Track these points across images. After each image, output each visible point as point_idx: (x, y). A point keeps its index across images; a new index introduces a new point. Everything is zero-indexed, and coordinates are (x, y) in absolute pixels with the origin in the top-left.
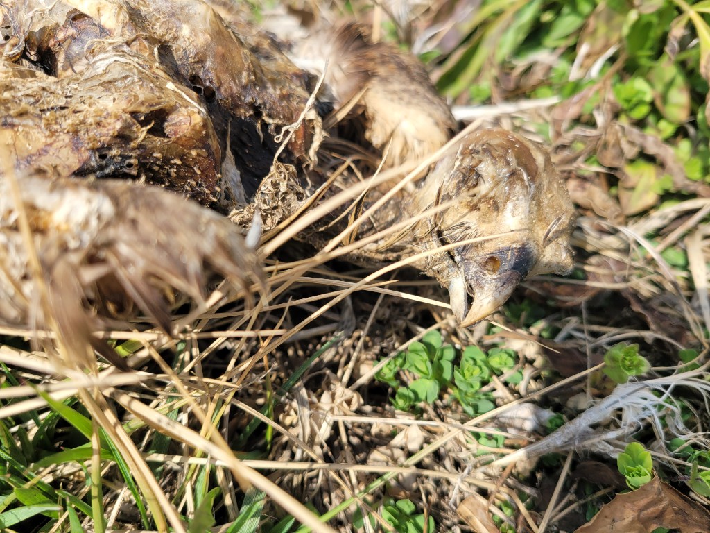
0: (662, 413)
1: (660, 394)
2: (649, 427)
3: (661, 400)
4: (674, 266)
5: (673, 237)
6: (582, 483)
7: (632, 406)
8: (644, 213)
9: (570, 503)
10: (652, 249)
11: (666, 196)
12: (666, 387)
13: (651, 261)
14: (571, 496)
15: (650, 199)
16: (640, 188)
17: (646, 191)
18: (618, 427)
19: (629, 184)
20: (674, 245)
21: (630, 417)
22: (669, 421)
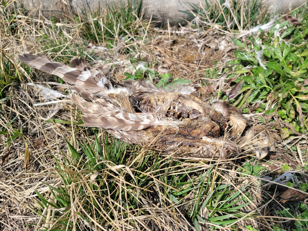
0: (294, 177)
1: (293, 174)
2: (291, 180)
3: (293, 175)
4: (294, 150)
5: (293, 144)
6: (279, 190)
7: (288, 176)
8: (286, 139)
9: (278, 194)
10: (289, 147)
11: (291, 135)
12: (294, 173)
13: (289, 149)
14: (278, 193)
15: (287, 136)
16: (285, 133)
17: (286, 134)
18: (285, 180)
19: (283, 133)
20: (294, 146)
21: (287, 178)
22: (295, 179)
